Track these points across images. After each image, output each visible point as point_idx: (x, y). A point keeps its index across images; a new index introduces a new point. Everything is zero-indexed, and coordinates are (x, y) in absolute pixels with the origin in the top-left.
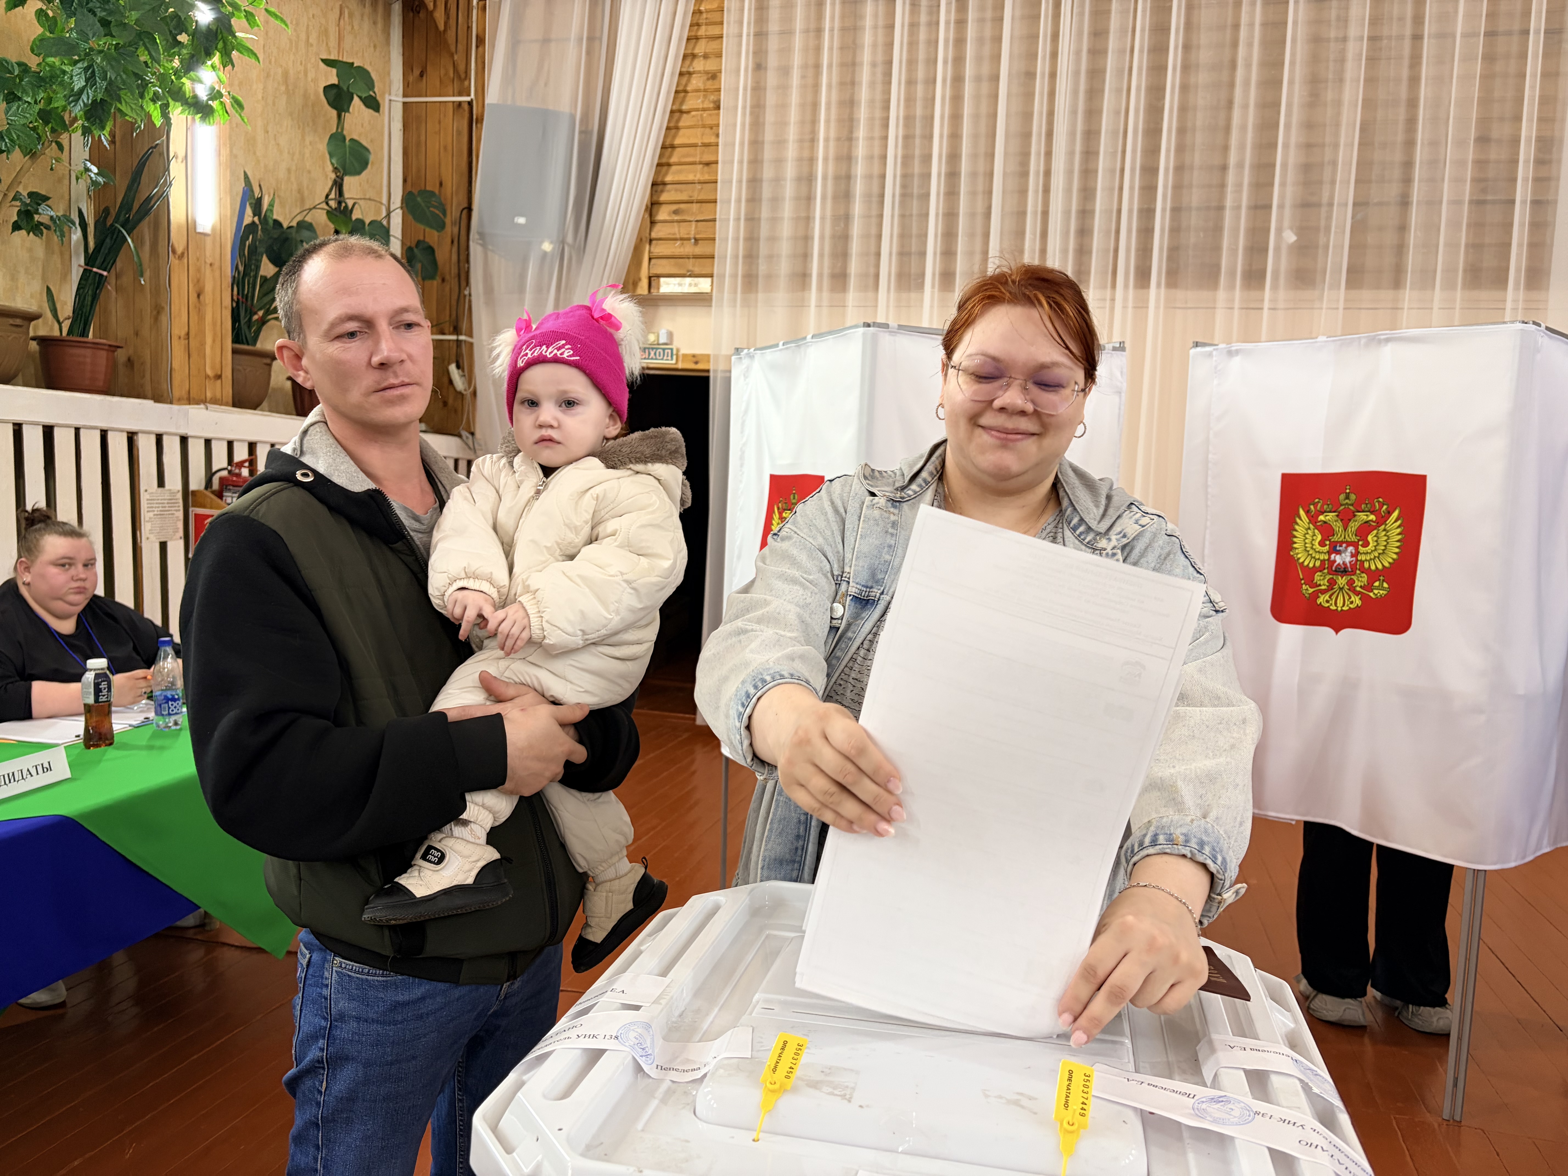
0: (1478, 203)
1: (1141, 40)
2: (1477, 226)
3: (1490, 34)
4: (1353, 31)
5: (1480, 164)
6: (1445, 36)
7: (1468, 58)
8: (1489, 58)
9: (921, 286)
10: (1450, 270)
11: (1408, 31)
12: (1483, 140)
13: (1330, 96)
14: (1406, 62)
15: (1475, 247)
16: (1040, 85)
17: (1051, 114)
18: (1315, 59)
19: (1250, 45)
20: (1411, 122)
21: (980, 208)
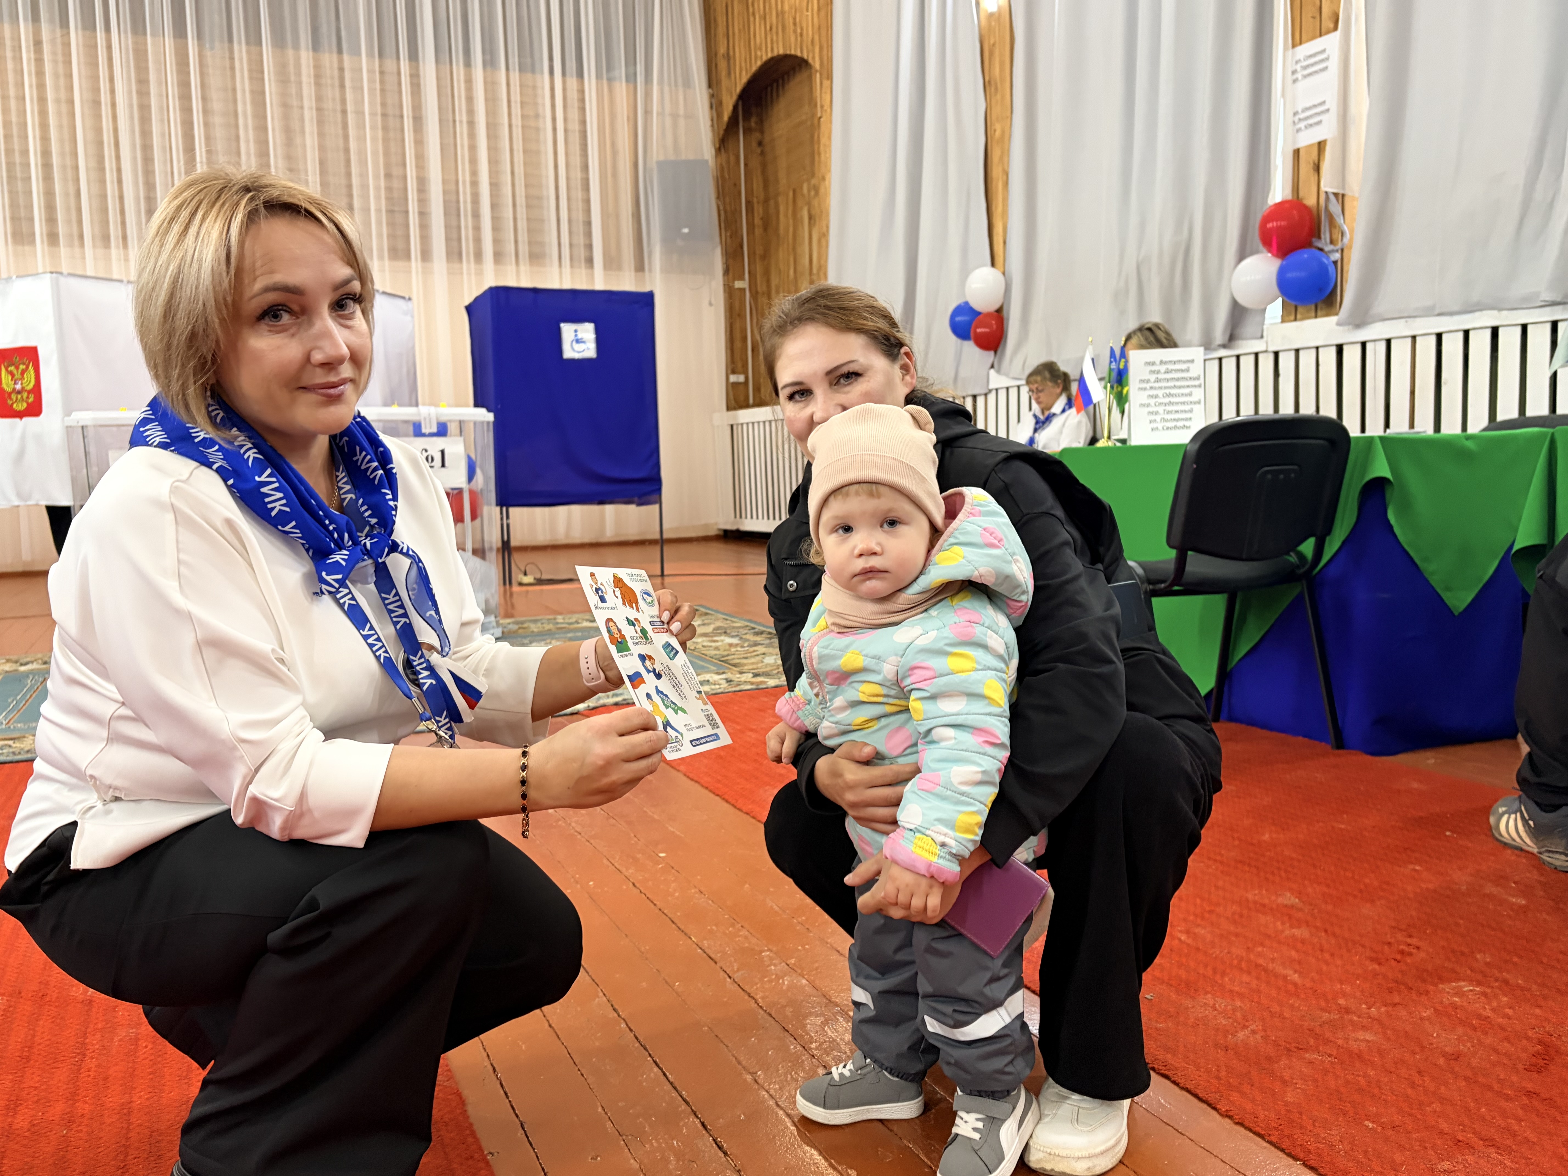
0: (390, 212)
1: (173, 90)
2: (391, 224)
3: (384, 115)
4: (306, 104)
5: (389, 189)
6: (360, 113)
7: (373, 128)
8: (385, 129)
9: (32, 242)
10: (380, 250)
11: (339, 108)
12: (388, 176)
13: (298, 140)
14: (340, 126)
15: (392, 236)
16: (105, 111)
17: (116, 130)
18: (286, 117)
19: (244, 103)
20: (348, 162)
21: (72, 190)
